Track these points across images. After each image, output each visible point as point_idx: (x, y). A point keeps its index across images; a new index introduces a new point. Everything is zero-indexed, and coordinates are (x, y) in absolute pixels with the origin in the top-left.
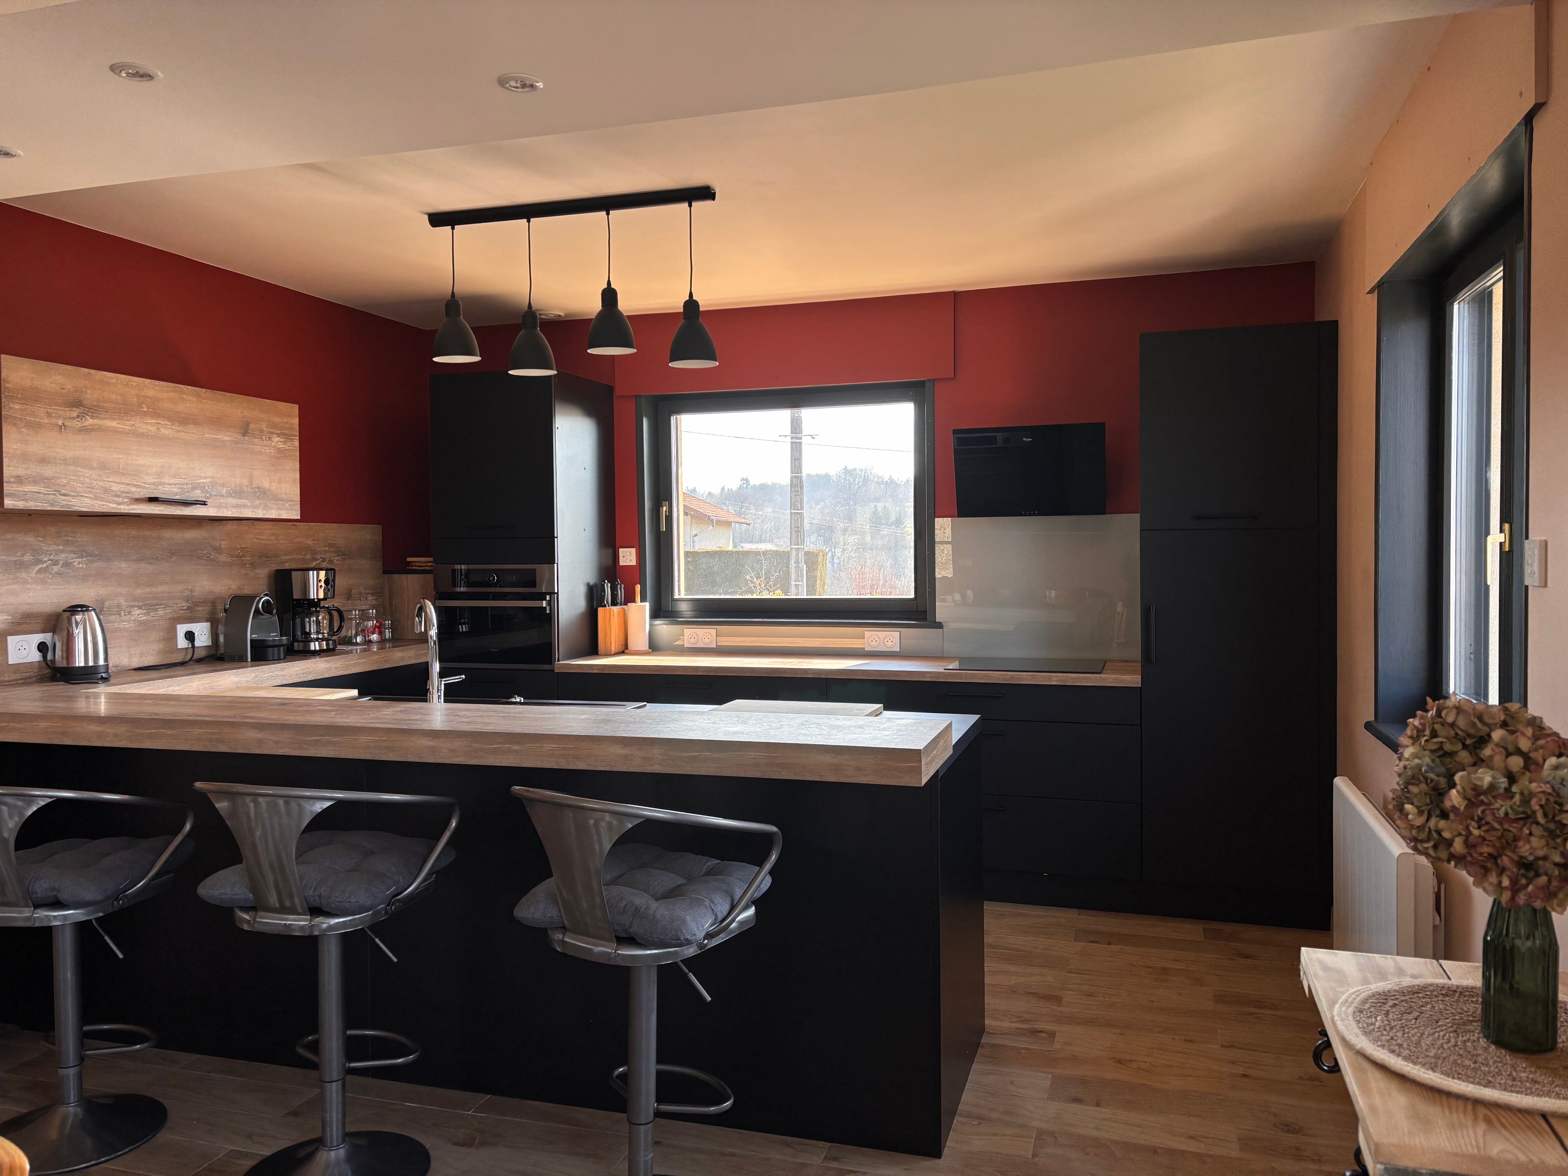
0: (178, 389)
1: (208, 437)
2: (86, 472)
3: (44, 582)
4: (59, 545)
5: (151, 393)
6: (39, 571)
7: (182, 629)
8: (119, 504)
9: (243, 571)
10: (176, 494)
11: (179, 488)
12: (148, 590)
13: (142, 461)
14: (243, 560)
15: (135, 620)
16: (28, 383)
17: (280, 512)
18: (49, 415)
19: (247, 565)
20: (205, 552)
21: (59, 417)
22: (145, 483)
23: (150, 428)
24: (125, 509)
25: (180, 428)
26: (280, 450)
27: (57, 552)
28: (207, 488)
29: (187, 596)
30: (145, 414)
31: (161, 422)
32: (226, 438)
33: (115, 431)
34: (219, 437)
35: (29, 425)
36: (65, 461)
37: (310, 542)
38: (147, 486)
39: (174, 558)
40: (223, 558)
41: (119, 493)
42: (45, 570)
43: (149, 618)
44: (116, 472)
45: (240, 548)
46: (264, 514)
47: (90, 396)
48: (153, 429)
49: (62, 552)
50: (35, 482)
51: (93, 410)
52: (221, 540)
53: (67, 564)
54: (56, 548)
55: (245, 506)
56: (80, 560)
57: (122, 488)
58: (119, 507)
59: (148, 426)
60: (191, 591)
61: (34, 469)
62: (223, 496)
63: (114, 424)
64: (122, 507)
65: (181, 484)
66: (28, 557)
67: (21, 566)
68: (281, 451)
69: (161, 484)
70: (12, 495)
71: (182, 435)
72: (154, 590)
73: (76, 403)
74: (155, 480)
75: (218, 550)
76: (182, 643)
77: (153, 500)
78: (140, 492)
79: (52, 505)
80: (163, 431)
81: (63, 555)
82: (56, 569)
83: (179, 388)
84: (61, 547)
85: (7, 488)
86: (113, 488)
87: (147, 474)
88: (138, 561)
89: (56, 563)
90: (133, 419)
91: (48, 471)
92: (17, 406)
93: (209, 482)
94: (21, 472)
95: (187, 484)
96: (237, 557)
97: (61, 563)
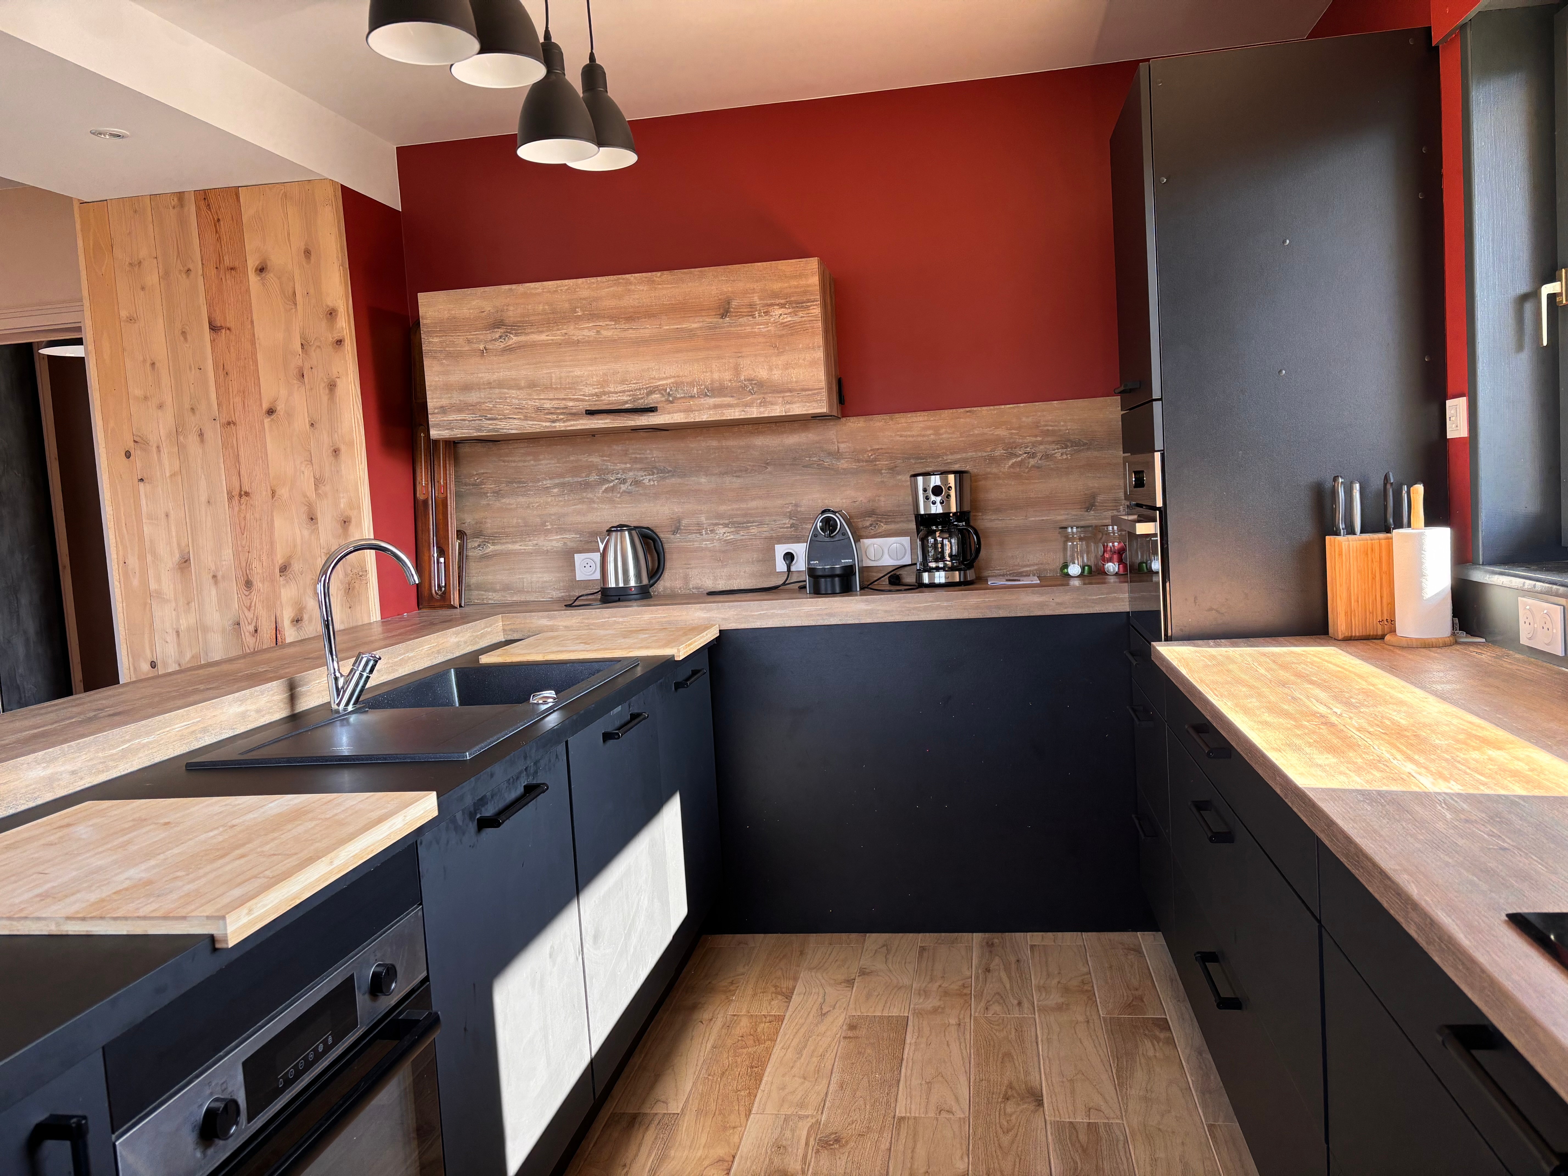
0: (621, 281)
1: (667, 329)
2: (514, 393)
3: (611, 501)
4: (626, 463)
5: (585, 293)
6: (606, 491)
7: (781, 550)
8: (554, 421)
9: (878, 479)
10: (626, 402)
11: (630, 396)
12: (735, 506)
13: (577, 372)
14: (875, 465)
15: (719, 539)
16: (446, 315)
17: (788, 406)
18: (469, 341)
19: (883, 471)
20: (815, 459)
21: (479, 342)
22: (584, 395)
23: (586, 333)
24: (560, 426)
25: (627, 326)
26: (784, 325)
27: (624, 471)
28: (668, 390)
29: (790, 512)
30: (579, 318)
31: (601, 324)
32: (695, 326)
33: (545, 345)
34: (684, 326)
35: (449, 355)
36: (490, 385)
37: (1002, 432)
38: (587, 398)
39: (770, 469)
40: (843, 464)
41: (553, 411)
42: (612, 489)
43: (738, 537)
44: (548, 388)
45: (871, 450)
46: (761, 413)
47: (512, 314)
48: (592, 333)
49: (630, 470)
50: (460, 410)
51: (516, 328)
52: (838, 442)
53: (636, 483)
54: (623, 466)
55: (730, 406)
56: (651, 477)
57: (555, 404)
58: (554, 425)
59: (585, 331)
60: (796, 505)
61: (457, 398)
62: (692, 397)
63: (543, 337)
64: (557, 424)
65: (632, 391)
66: (593, 477)
67: (587, 486)
68: (787, 326)
69: (604, 393)
70: (438, 426)
71: (631, 334)
72: (743, 506)
73: (498, 324)
74: (596, 390)
75: (837, 455)
76: (781, 566)
77: (591, 413)
78: (578, 406)
79: (479, 430)
80: (605, 333)
81: (631, 474)
82: (623, 487)
83: (623, 279)
84: (628, 466)
85: (432, 419)
86: (545, 406)
87: (587, 385)
88: (722, 474)
89: (624, 481)
90: (565, 327)
91: (473, 397)
92: (436, 340)
93: (672, 383)
94: (444, 402)
95: (640, 389)
96: (867, 461)
97: (629, 481)
